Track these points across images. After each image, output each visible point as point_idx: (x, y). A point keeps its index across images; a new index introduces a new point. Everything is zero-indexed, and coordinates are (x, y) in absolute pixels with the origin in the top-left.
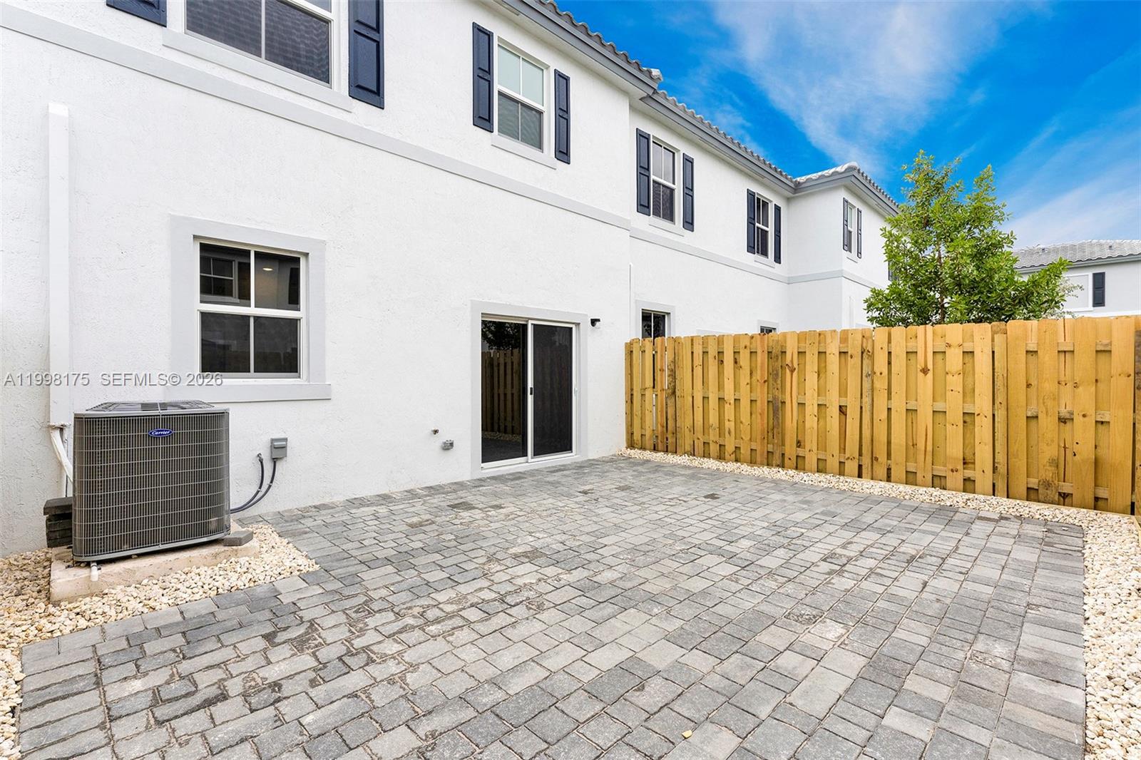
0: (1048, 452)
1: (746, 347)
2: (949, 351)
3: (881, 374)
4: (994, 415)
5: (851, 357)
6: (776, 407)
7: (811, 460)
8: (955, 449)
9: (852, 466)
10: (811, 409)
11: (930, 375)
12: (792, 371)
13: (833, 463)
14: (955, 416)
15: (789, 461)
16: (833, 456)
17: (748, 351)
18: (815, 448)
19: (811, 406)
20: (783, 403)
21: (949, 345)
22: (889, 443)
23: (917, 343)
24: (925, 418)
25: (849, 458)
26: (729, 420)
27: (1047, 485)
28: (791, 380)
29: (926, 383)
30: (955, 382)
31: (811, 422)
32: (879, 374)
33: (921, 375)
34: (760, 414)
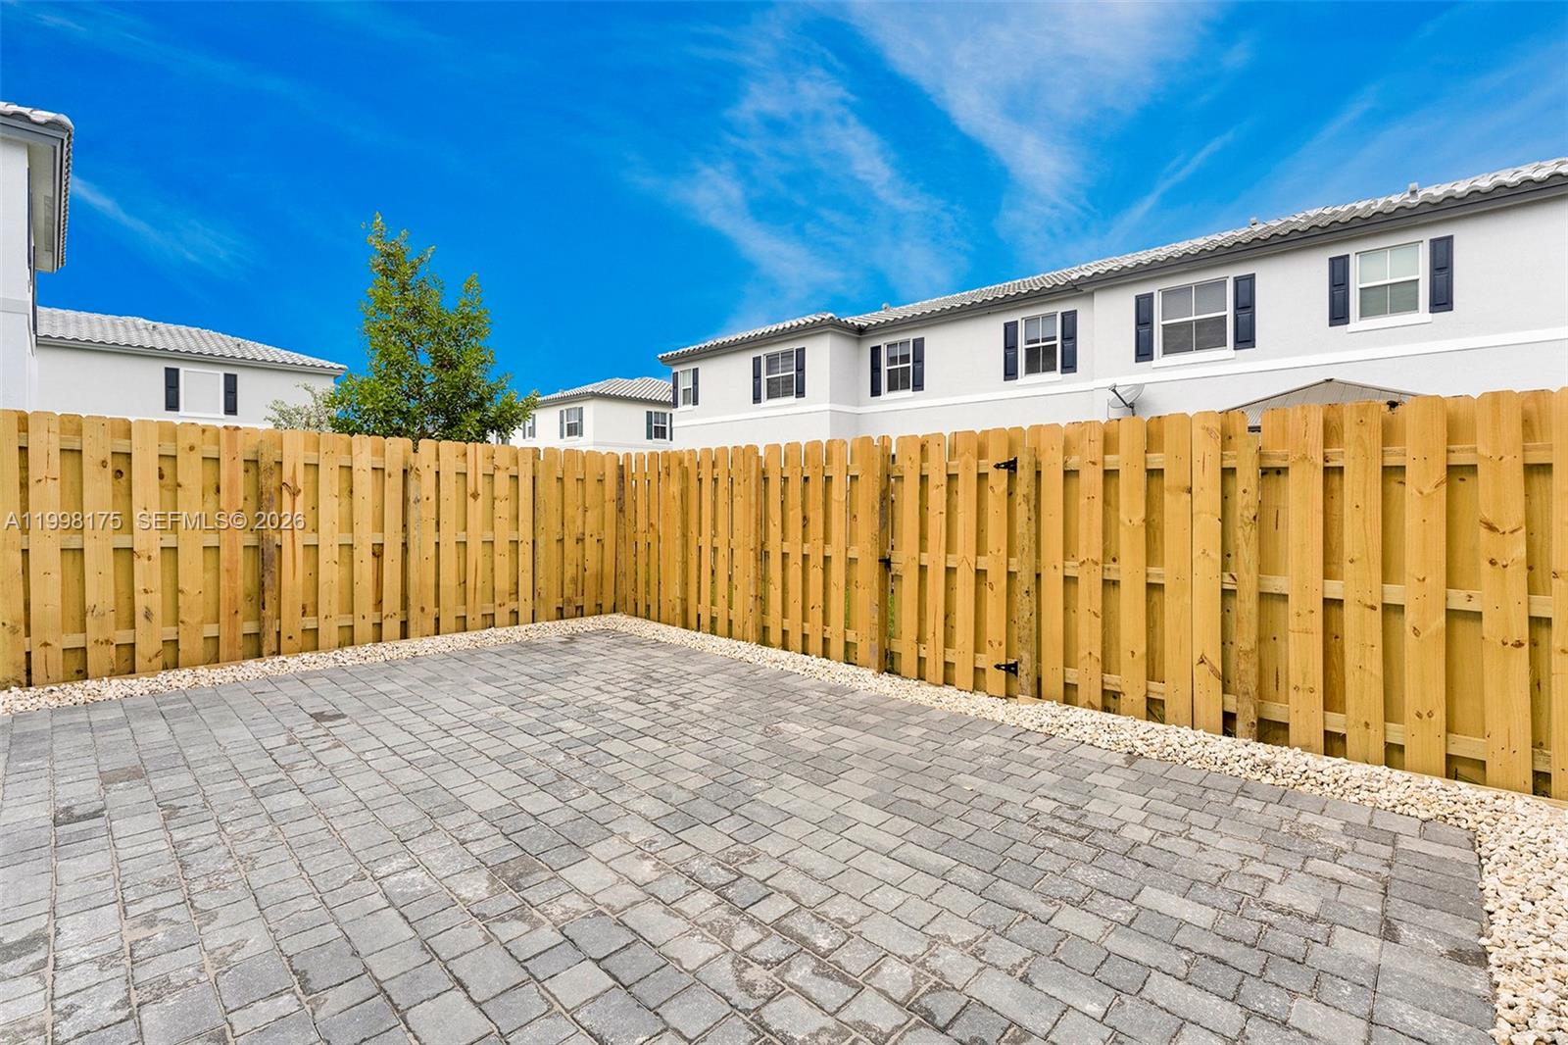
0: (570, 571)
1: (192, 448)
2: (498, 475)
3: (428, 499)
4: (534, 542)
5: (390, 476)
6: (265, 557)
7: (329, 632)
8: (503, 583)
9: (392, 627)
10: (328, 554)
11: (480, 498)
12: (295, 494)
13: (364, 628)
14: (502, 546)
15: (290, 641)
16: (364, 617)
17: (196, 457)
18: (335, 612)
19: (329, 548)
20: (279, 547)
21: (496, 468)
22: (437, 586)
23: (466, 462)
24: (476, 550)
25: (387, 616)
26: (146, 591)
27: (570, 601)
28: (293, 510)
29: (476, 509)
30: (503, 509)
31: (330, 573)
32: (425, 499)
33: (470, 500)
34: (228, 571)
